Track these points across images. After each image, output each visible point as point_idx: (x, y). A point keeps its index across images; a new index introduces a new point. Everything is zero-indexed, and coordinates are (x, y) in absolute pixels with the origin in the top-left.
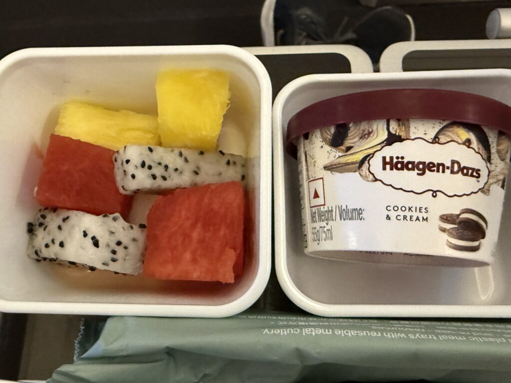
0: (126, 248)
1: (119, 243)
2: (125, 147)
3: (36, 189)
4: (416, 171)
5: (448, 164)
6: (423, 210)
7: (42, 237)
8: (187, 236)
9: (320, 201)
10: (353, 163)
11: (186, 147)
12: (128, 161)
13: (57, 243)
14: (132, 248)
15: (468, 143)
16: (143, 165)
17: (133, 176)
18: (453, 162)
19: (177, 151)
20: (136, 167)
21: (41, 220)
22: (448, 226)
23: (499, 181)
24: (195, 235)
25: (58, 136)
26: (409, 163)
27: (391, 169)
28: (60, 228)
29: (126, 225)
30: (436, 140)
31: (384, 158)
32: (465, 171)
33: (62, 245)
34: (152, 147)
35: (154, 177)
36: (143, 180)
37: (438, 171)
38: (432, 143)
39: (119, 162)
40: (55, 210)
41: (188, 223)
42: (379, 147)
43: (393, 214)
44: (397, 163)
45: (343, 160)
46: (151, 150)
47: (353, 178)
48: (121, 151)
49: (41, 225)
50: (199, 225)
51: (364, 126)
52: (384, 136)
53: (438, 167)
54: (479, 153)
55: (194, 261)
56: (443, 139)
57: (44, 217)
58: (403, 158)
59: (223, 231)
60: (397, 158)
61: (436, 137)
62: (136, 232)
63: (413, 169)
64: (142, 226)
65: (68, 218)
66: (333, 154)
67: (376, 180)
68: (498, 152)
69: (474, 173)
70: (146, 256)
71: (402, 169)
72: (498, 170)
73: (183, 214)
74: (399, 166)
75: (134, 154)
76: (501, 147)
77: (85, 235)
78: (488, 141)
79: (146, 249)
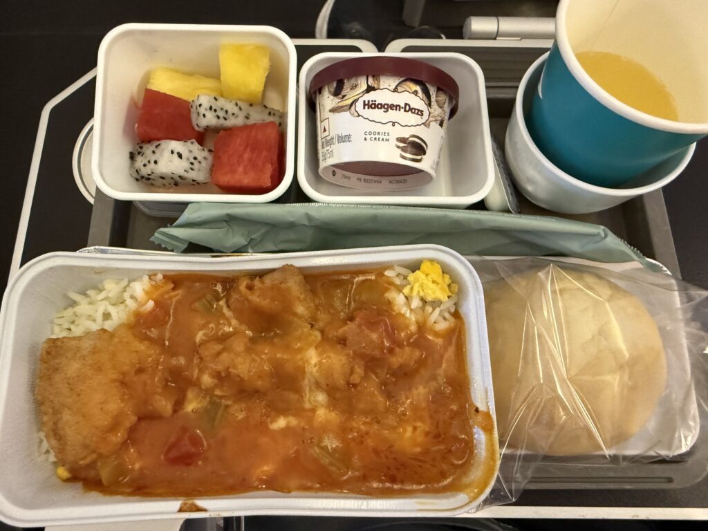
0: (200, 162)
1: (195, 158)
2: (198, 96)
3: (136, 125)
4: (383, 110)
5: (403, 105)
6: (386, 134)
7: (140, 161)
8: (241, 156)
9: (327, 133)
10: (346, 106)
11: (240, 100)
12: (200, 105)
13: (152, 162)
14: (204, 164)
15: (415, 93)
16: (211, 108)
17: (204, 116)
18: (406, 104)
19: (234, 102)
20: (206, 109)
21: (139, 150)
22: (402, 145)
23: (437, 120)
24: (246, 156)
25: (151, 90)
26: (379, 104)
27: (368, 108)
28: (154, 152)
29: (200, 147)
30: (395, 90)
31: (364, 102)
32: (413, 111)
33: (156, 162)
34: (217, 98)
35: (218, 117)
36: (210, 120)
37: (396, 110)
38: (393, 92)
39: (194, 107)
40: (149, 141)
41: (242, 148)
42: (361, 95)
43: (368, 137)
44: (372, 104)
45: (341, 104)
46: (216, 99)
47: (345, 115)
48: (196, 100)
49: (139, 153)
50: (249, 149)
51: (353, 81)
52: (365, 87)
53: (397, 107)
54: (422, 100)
55: (245, 172)
56: (400, 89)
57: (141, 148)
58: (375, 101)
59: (264, 153)
60: (372, 101)
61: (396, 88)
62: (206, 153)
63: (381, 108)
64: (210, 151)
65: (159, 145)
66: (335, 101)
67: (359, 115)
68: (437, 101)
69: (420, 113)
70: (212, 170)
71: (374, 108)
72: (436, 113)
73: (238, 142)
74: (373, 106)
75: (205, 101)
76: (439, 99)
77: (172, 152)
78: (429, 94)
79: (213, 166)
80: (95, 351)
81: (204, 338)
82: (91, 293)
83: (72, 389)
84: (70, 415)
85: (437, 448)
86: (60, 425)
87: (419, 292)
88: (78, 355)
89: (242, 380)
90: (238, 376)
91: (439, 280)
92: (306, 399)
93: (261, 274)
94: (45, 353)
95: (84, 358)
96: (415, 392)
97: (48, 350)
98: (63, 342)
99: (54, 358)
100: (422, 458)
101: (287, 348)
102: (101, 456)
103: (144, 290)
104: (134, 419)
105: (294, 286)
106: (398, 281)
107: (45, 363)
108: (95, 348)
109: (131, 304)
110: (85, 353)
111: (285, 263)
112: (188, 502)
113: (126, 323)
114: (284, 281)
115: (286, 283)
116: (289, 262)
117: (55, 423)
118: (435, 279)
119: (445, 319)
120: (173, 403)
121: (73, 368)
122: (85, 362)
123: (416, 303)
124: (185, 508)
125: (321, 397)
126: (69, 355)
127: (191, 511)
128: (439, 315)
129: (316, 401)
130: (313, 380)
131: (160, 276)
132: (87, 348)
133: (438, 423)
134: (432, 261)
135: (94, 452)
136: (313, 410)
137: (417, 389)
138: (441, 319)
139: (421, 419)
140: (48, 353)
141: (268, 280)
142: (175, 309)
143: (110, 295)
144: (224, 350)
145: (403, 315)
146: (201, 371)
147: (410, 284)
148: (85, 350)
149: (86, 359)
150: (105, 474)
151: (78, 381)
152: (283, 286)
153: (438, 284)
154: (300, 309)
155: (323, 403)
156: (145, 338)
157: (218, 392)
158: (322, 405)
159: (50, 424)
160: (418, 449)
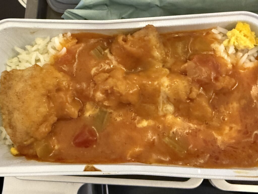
80: (32, 77)
81: (96, 72)
82: (28, 47)
83: (19, 99)
84: (18, 114)
85: (246, 140)
86: (12, 120)
87: (234, 43)
88: (23, 80)
89: (121, 95)
90: (119, 92)
91: (249, 34)
92: (160, 109)
93: (132, 32)
94: (3, 78)
95: (26, 81)
96: (230, 106)
97: (5, 76)
98: (13, 72)
99: (8, 81)
100: (236, 147)
101: (149, 77)
102: (36, 140)
103: (60, 43)
104: (55, 119)
105: (153, 39)
106: (220, 37)
107: (3, 84)
108: (32, 75)
109: (52, 52)
110: (26, 78)
111: (147, 24)
112: (89, 166)
113: (49, 63)
114: (147, 35)
115: (148, 36)
116: (150, 23)
117: (10, 120)
118: (246, 34)
119: (250, 61)
120: (78, 110)
121: (19, 86)
122: (27, 83)
123: (232, 50)
124: (88, 169)
125: (170, 108)
126: (17, 79)
127: (92, 171)
128: (247, 58)
129: (166, 110)
130: (165, 97)
131: (69, 34)
132: (27, 75)
133: (246, 125)
134: (244, 22)
135: (32, 137)
136: (165, 116)
137: (232, 104)
138: (248, 61)
139: (235, 122)
140: (5, 78)
141: (136, 35)
142: (79, 55)
143: (40, 47)
144: (109, 77)
145: (223, 58)
146: (95, 91)
147: (228, 38)
148: (26, 76)
149: (27, 81)
150: (39, 150)
151: (22, 94)
152: (146, 38)
153: (247, 37)
154: (157, 54)
155: (171, 112)
156: (61, 70)
157: (106, 103)
158: (170, 113)
159: (7, 120)
160: (234, 141)
